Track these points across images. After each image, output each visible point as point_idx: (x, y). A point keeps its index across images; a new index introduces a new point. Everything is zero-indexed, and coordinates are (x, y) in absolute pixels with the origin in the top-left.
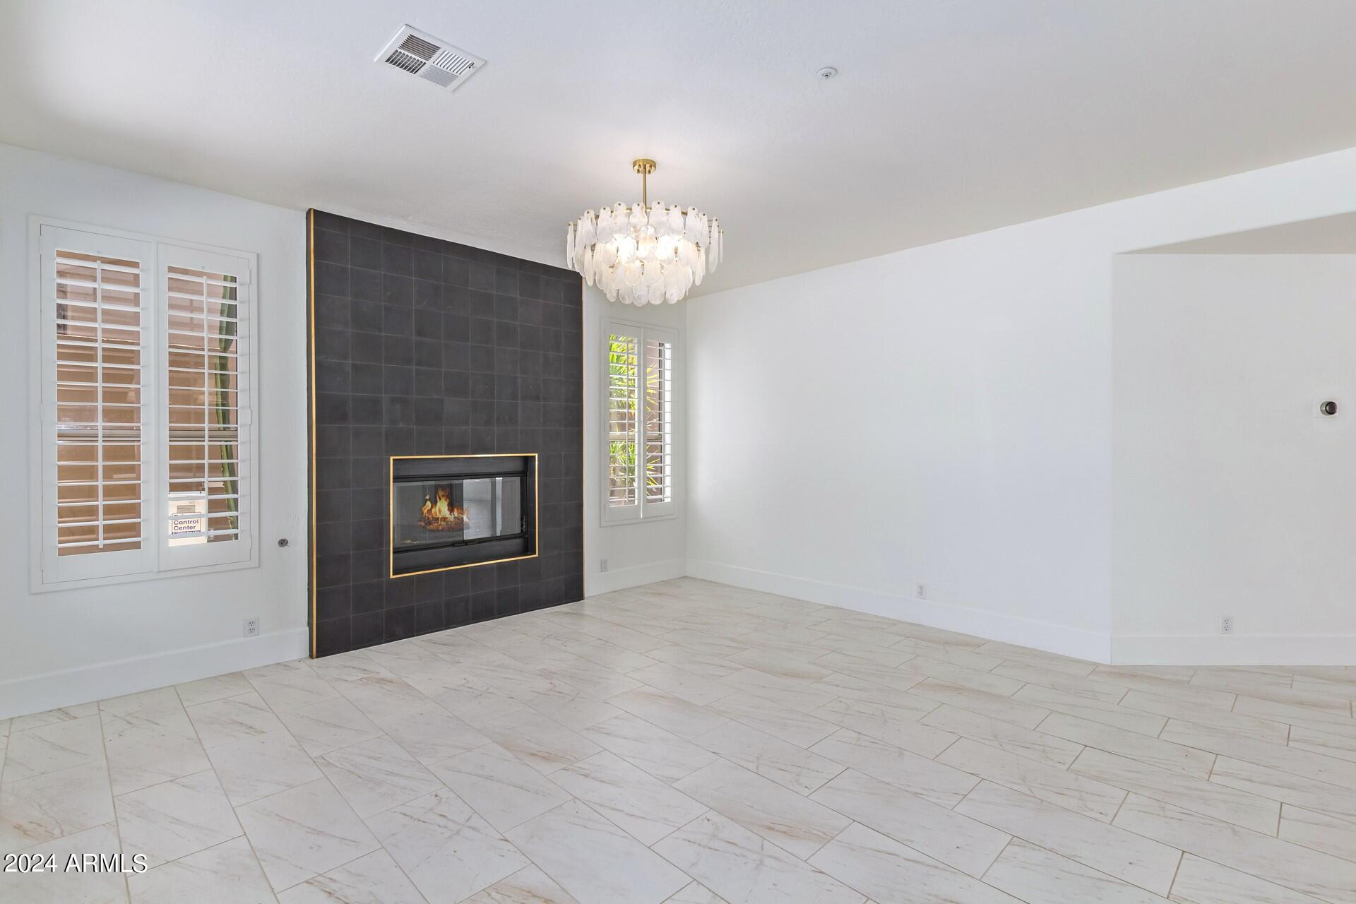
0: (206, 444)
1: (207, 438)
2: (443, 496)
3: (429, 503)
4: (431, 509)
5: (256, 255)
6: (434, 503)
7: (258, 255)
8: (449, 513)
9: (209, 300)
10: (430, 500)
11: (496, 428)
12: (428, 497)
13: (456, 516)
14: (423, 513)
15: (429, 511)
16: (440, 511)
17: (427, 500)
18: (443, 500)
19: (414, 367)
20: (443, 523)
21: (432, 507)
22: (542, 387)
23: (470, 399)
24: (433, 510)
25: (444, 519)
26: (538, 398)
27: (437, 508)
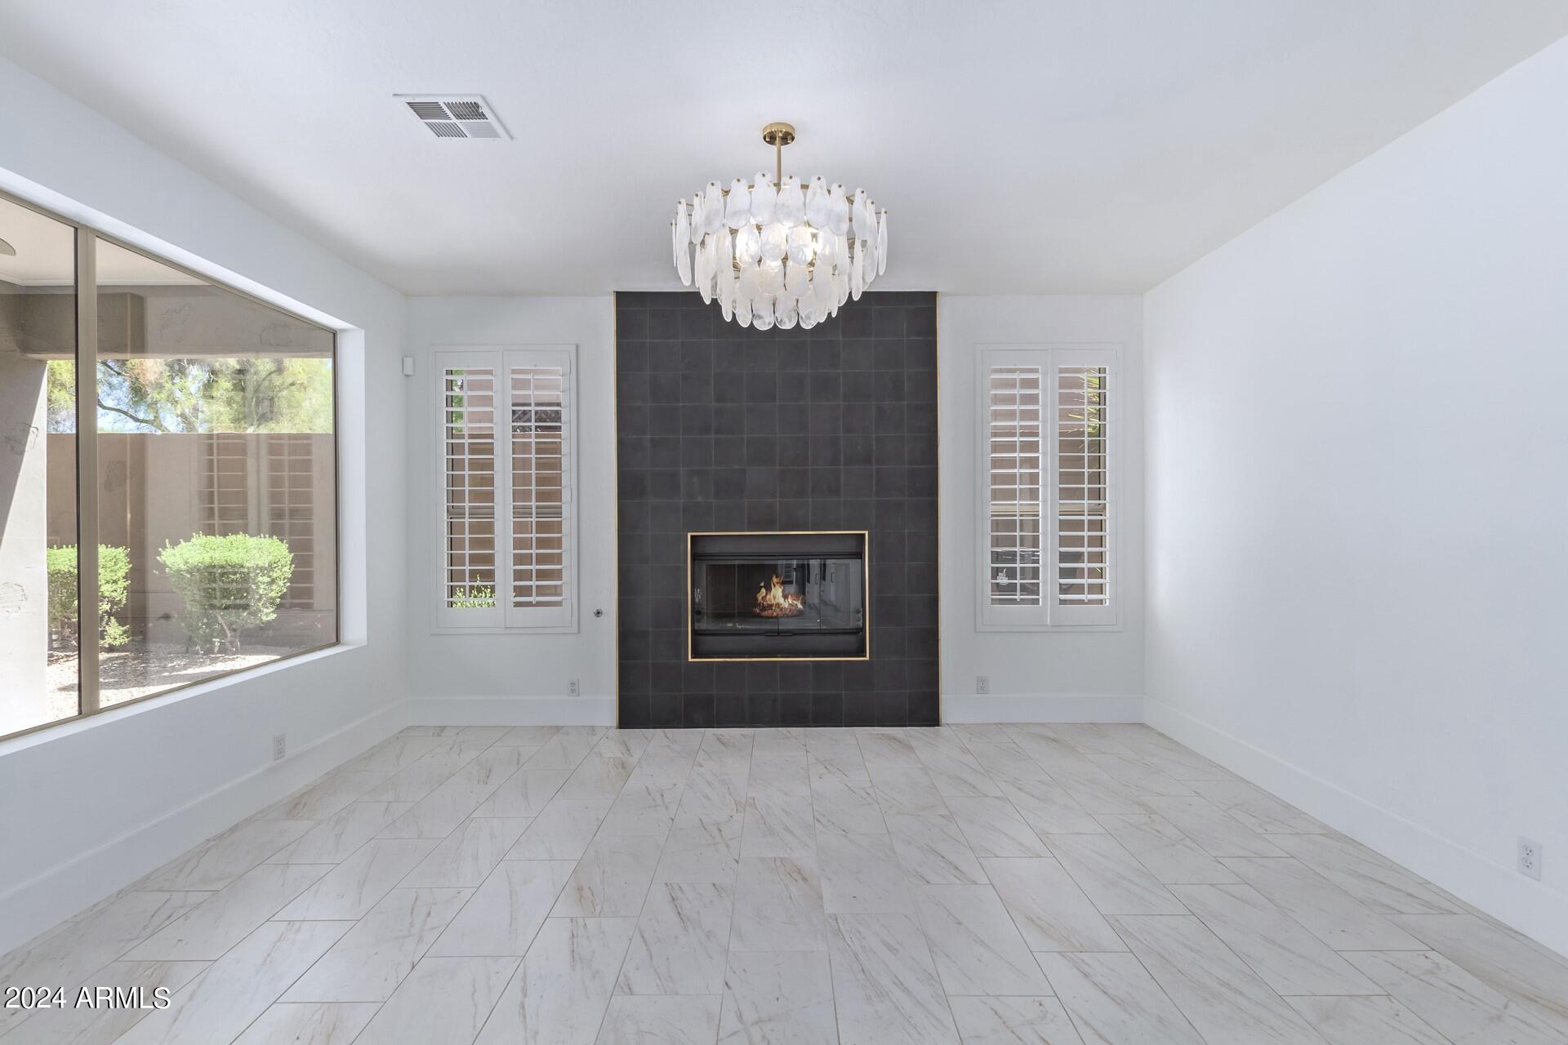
0: (534, 520)
1: (534, 515)
2: (777, 583)
3: (763, 590)
4: (766, 596)
5: (574, 347)
6: (768, 589)
7: (577, 346)
8: (783, 599)
9: (536, 393)
10: (764, 587)
11: (810, 500)
12: (762, 584)
13: (790, 602)
14: (757, 599)
15: (764, 598)
16: (774, 598)
17: (762, 587)
18: (777, 586)
19: (712, 436)
20: (777, 610)
21: (766, 594)
22: (874, 448)
23: (778, 467)
24: (768, 597)
25: (778, 605)
26: (868, 461)
27: (772, 595)
